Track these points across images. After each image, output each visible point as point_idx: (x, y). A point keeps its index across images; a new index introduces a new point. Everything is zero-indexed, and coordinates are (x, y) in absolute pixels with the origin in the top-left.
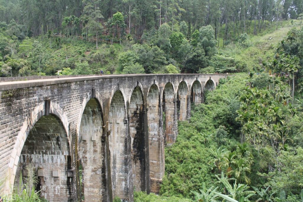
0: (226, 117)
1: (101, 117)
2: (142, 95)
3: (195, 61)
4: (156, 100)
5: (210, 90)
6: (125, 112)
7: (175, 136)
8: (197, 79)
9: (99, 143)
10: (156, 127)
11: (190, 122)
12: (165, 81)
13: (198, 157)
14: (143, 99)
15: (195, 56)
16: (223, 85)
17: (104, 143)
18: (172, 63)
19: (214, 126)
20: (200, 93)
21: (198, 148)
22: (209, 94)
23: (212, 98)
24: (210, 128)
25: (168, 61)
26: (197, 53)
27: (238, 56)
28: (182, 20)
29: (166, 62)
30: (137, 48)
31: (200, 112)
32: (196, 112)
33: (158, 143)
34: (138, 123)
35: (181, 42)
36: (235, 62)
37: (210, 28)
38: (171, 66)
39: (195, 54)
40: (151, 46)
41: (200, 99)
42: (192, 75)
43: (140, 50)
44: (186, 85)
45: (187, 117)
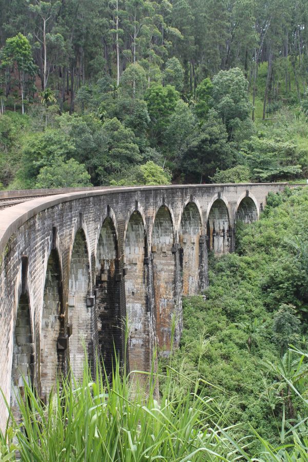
0: (292, 284)
1: (56, 294)
2: (115, 238)
3: (204, 152)
4: (137, 248)
5: (246, 221)
6: (89, 279)
7: (178, 332)
8: (219, 195)
9: (51, 354)
10: (139, 311)
11: (208, 299)
12: (156, 203)
13: (238, 381)
14: (116, 248)
15: (204, 141)
16: (276, 208)
17: (63, 355)
18: (152, 158)
19: (265, 305)
20: (226, 228)
21: (235, 359)
22: (247, 230)
23: (255, 239)
24: (256, 310)
25: (143, 154)
26: (210, 134)
27: (302, 140)
28: (170, 56)
29: (139, 157)
30: (70, 123)
31: (228, 273)
32: (220, 274)
33: (143, 350)
34: (104, 305)
35: (172, 109)
36: (297, 154)
37: (238, 74)
38: (150, 166)
39: (204, 136)
40: (102, 118)
41: (227, 243)
42: (210, 187)
43: (75, 127)
44: (198, 211)
45: (200, 287)
